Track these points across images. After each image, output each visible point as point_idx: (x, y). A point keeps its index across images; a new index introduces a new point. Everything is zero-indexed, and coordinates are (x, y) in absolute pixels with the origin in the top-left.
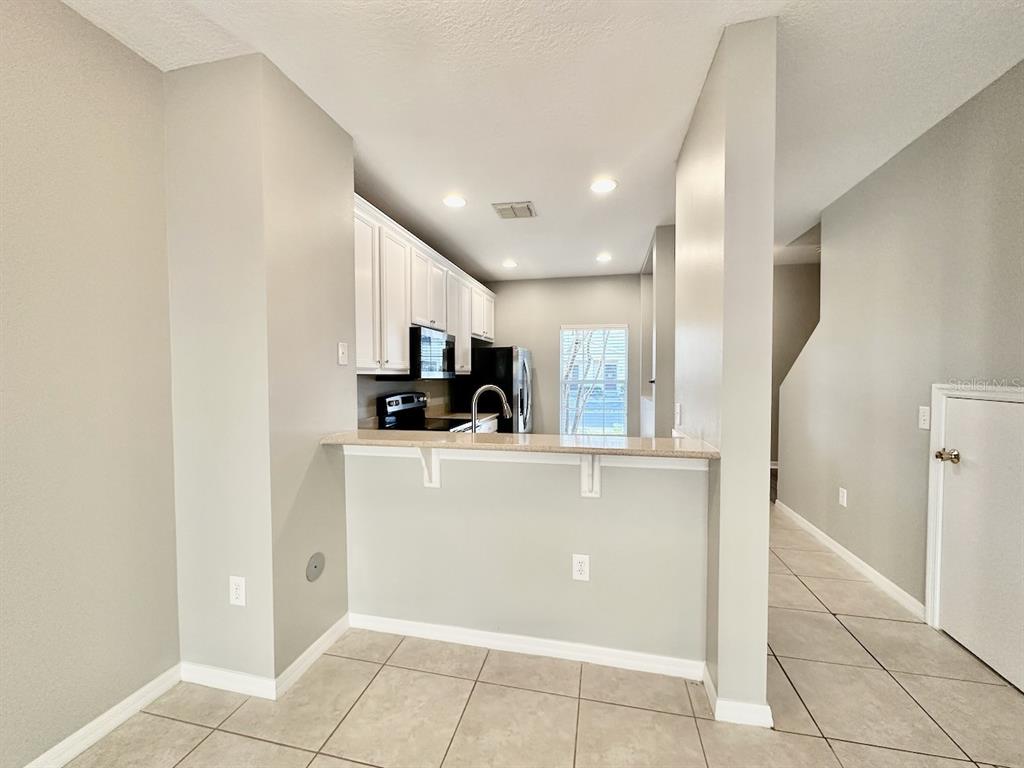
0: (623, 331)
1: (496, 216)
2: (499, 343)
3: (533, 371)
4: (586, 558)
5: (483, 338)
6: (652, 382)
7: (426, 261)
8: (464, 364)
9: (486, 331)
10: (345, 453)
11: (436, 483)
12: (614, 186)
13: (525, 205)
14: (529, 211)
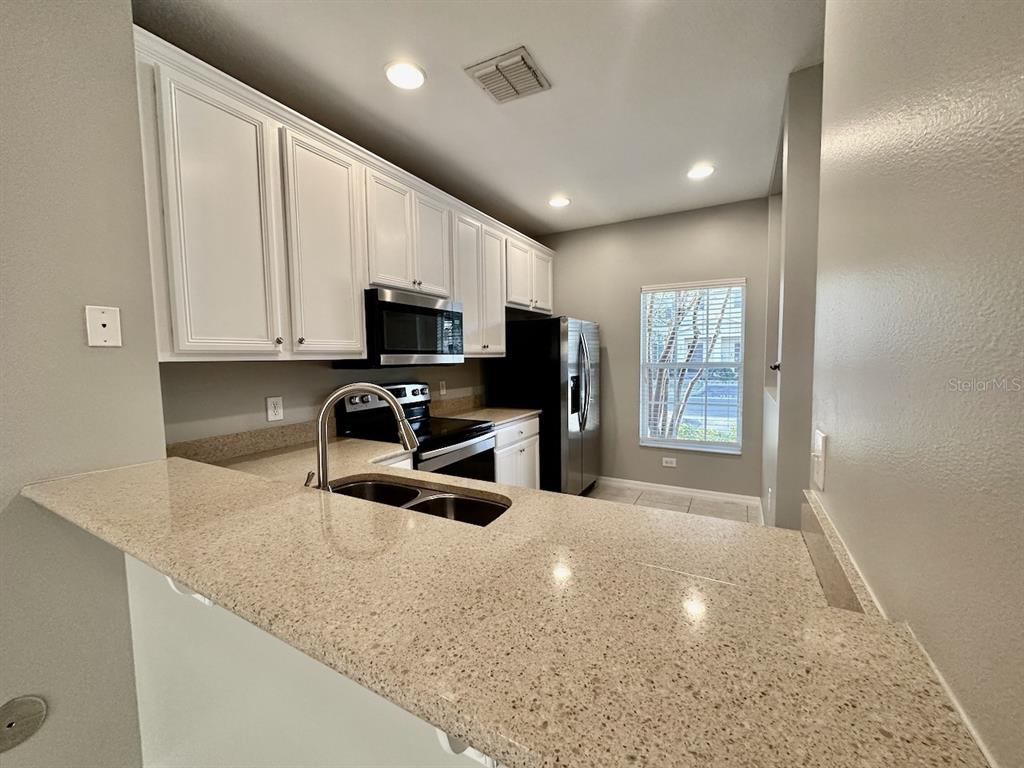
0: (740, 288)
5: (531, 309)
6: (777, 367)
7: (403, 193)
8: (488, 343)
9: (532, 295)
13: (518, 58)
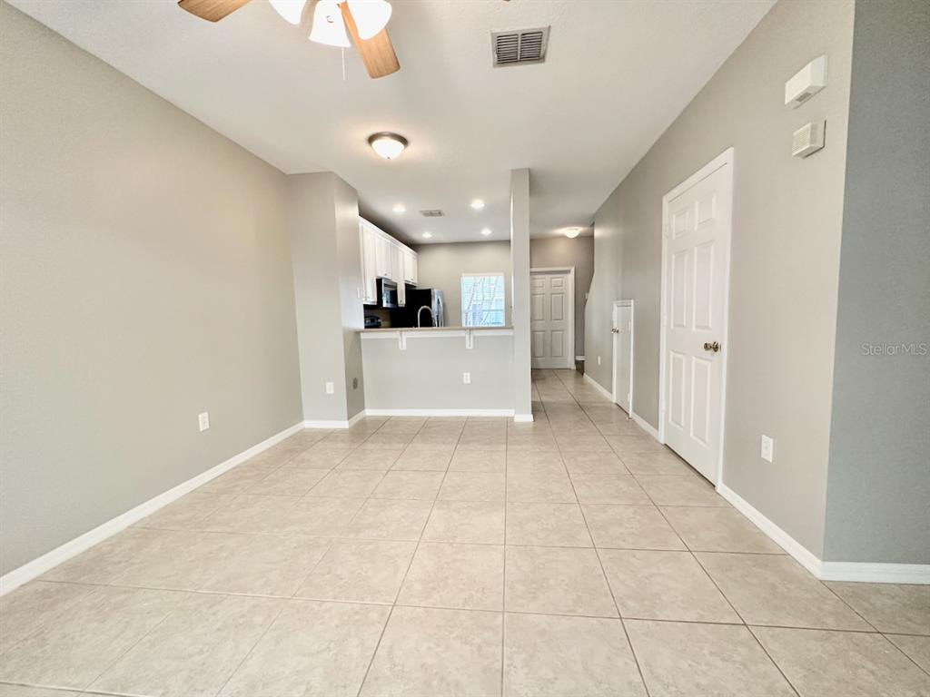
0: (501, 277)
1: (422, 216)
2: (422, 286)
3: (444, 305)
4: (469, 374)
5: (411, 283)
8: (402, 300)
9: (411, 277)
10: (362, 337)
11: (405, 348)
12: (483, 205)
13: (438, 211)
14: (440, 214)
